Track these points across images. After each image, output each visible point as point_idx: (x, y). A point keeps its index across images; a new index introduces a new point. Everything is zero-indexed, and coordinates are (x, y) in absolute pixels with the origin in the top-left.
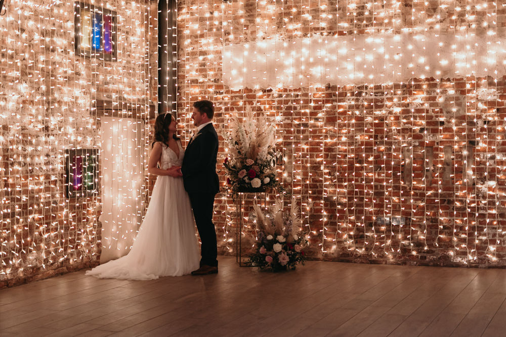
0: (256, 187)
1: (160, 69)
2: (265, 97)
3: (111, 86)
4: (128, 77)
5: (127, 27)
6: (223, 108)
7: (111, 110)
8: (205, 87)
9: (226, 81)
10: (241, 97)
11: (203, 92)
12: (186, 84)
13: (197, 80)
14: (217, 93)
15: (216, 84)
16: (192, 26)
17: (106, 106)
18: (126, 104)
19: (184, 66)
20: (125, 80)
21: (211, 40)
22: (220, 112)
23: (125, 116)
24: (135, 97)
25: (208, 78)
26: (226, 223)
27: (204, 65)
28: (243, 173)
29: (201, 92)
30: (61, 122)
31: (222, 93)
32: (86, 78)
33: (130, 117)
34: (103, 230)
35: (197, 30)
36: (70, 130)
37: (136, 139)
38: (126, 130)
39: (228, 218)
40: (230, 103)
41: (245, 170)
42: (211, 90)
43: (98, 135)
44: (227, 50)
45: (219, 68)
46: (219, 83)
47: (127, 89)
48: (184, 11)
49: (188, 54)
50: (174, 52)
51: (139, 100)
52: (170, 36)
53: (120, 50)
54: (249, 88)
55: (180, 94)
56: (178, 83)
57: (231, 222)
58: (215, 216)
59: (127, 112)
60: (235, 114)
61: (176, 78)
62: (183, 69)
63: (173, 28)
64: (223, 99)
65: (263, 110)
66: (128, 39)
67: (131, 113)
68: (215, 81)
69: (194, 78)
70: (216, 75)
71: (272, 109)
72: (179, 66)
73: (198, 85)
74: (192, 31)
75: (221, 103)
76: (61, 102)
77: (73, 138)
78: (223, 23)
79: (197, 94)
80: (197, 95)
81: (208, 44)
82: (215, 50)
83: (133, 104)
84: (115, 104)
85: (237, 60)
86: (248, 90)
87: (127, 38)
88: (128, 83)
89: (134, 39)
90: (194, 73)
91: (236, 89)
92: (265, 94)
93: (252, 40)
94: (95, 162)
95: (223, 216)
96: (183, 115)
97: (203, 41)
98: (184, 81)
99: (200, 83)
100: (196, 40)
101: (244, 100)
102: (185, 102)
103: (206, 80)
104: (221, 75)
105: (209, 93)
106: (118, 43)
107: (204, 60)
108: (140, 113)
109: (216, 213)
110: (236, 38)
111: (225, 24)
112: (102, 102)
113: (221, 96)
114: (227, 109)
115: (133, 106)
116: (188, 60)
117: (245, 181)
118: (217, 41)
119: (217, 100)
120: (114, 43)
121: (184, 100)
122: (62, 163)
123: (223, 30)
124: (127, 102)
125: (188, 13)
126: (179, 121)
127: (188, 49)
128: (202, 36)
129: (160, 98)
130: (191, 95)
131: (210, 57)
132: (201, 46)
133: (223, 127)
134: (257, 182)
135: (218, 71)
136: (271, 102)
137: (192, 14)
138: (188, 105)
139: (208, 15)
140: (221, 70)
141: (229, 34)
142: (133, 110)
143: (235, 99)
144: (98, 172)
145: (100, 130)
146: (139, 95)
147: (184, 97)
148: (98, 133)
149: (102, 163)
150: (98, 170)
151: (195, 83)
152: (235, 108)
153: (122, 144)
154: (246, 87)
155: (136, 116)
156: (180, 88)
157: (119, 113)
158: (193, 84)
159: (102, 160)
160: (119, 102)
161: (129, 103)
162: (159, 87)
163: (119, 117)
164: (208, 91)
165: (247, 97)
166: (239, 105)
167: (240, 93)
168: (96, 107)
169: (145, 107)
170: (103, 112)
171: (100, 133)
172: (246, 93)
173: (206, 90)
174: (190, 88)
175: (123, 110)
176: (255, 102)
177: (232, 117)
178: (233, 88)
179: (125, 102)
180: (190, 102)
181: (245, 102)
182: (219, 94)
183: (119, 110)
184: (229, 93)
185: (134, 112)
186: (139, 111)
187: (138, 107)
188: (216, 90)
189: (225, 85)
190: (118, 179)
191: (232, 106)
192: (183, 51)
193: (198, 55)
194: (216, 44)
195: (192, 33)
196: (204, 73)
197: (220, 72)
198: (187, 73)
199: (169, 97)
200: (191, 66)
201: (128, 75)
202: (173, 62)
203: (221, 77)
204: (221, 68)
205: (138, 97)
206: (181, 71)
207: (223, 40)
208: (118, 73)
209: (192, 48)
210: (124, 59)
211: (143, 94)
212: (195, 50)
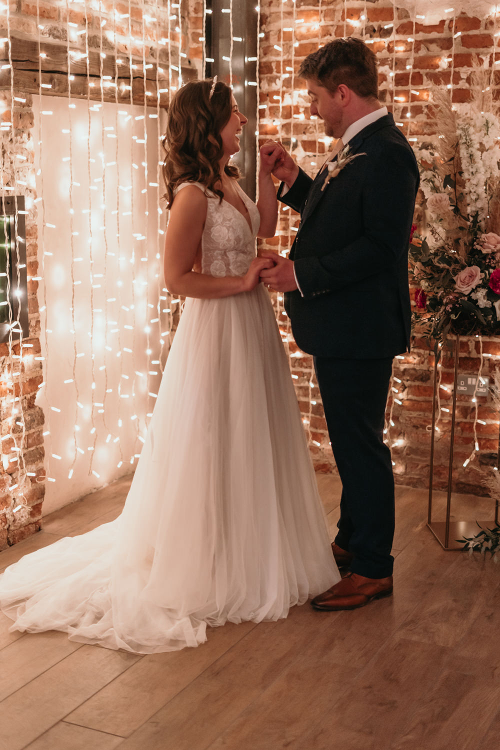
6: (392, 74)
7: (66, 74)
8: (338, 15)
10: (446, 44)
11: (333, 29)
12: (283, 9)
14: (372, 32)
15: (371, 5)
17: (47, 62)
18: (111, 59)
23: (110, 97)
24: (139, 43)
28: (472, 276)
29: (326, 32)
31: (388, 32)
33: (124, 99)
34: (45, 434)
37: (145, 164)
38: (114, 136)
40: (412, 61)
41: (476, 269)
42: (358, 23)
43: (22, 151)
46: (381, 4)
47: (118, 17)
51: (152, 52)
54: (471, 15)
55: (267, 38)
56: (262, 6)
57: (402, 396)
59: (115, 85)
60: (428, 94)
64: (390, 49)
67: (130, 88)
73: (319, 8)
75: (383, 62)
79: (316, 36)
80: (315, 40)
83: (134, 62)
84: (76, 56)
86: (467, 22)
91: (428, 18)
94: (11, 237)
96: (275, 97)
99: (324, 2)
101: (453, 50)
102: (281, 58)
105: (350, 31)
108: (154, 89)
112: (33, 47)
113: (385, 41)
114: (401, 80)
115: (133, 67)
121: (278, 54)
124: (115, 54)
126: (262, 113)
129: (212, 47)
130: (298, 39)
138: (288, 69)
142: (134, 78)
143: (428, 49)
144: (24, 266)
145: (29, 135)
146: (151, 36)
147: (279, 45)
148: (24, 146)
149: (37, 238)
150: (21, 263)
151: (308, 5)
152: (427, 74)
153: (101, 179)
154: (463, 13)
155: (143, 96)
156: (269, 19)
157: (92, 84)
158: (303, 8)
159: (36, 230)
160: (90, 52)
161: (122, 58)
162: (207, 14)
163: (91, 99)
164: (347, 26)
165: (465, 41)
166: (438, 67)
167: (442, 32)
168: (11, 62)
169: (170, 71)
170: (35, 80)
171: (30, 145)
172: (463, 30)
173: (341, 23)
174: (296, 19)
175: (103, 77)
176: (489, 57)
177: (416, 103)
178: (423, 17)
179: (111, 53)
180: (293, 58)
181: (456, 56)
182: (381, 37)
183: (91, 76)
184: (412, 33)
185: (137, 84)
186: (153, 83)
187: (147, 70)
188: (371, 24)
189: (398, 7)
190: (92, 281)
191: (417, 70)
199: (235, 43)
205: (150, 42)
211: (165, 35)
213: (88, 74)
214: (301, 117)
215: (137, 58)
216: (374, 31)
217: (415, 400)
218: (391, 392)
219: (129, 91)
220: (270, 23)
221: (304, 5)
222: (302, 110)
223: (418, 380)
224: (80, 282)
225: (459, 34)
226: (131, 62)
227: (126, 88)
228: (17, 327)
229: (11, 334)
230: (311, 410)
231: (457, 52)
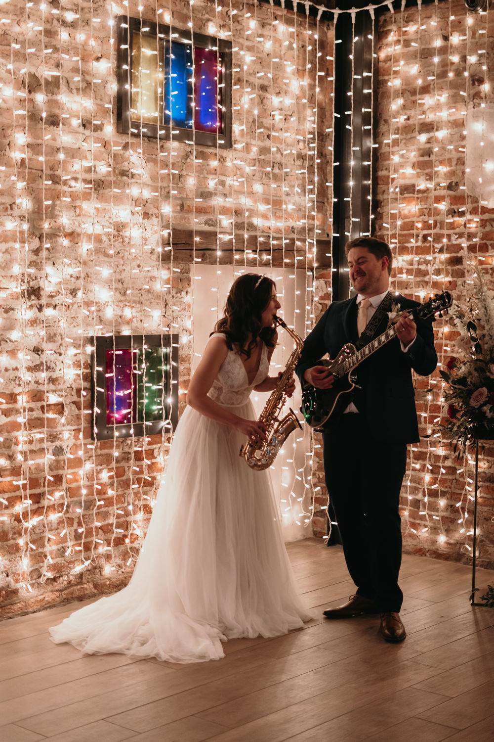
1: (338, 163)
3: (218, 201)
4: (266, 181)
5: (259, 75)
6: (465, 245)
7: (215, 250)
8: (430, 201)
9: (474, 186)
11: (426, 211)
12: (391, 196)
13: (414, 186)
14: (453, 213)
15: (451, 193)
16: (406, 69)
17: (200, 243)
18: (254, 239)
19: (387, 157)
20: (258, 188)
21: (443, 97)
22: (459, 255)
23: (253, 263)
24: (281, 224)
25: (435, 180)
26: (466, 495)
27: (428, 153)
28: (481, 394)
29: (422, 213)
30: (78, 278)
31: (464, 213)
32: (150, 182)
33: (265, 265)
35: (416, 78)
36: (103, 294)
39: (469, 484)
40: (480, 235)
41: (485, 390)
42: (443, 206)
43: (181, 303)
44: (476, 117)
45: (458, 159)
46: (459, 192)
47: (262, 208)
48: (392, 37)
49: (397, 130)
50: (366, 127)
51: (293, 230)
52: (357, 92)
53: (241, 124)
55: (378, 217)
58: (443, 477)
59: (257, 256)
60: (492, 259)
61: (369, 182)
62: (387, 162)
63: (365, 74)
64: (465, 226)
66: (265, 101)
67: (270, 257)
68: (450, 187)
69: (408, 182)
70: (452, 173)
72: (377, 157)
73: (416, 196)
74: (407, 81)
75: (461, 235)
76: (79, 235)
77: (109, 313)
78: (468, 57)
79: (414, 216)
80: (414, 219)
81: (438, 107)
82: (452, 118)
83: (274, 239)
84: (224, 238)
87: (262, 100)
88: (263, 194)
89: (281, 102)
90: (409, 171)
91: (491, 203)
94: (167, 363)
95: (461, 479)
97: (428, 101)
98: (388, 190)
99: (419, 191)
100: (414, 98)
102: (390, 233)
103: (431, 185)
104: (464, 173)
105: (437, 212)
106: (234, 108)
107: (429, 141)
108: (293, 257)
109: (444, 471)
111: (472, 59)
112: (190, 234)
113: (462, 220)
114: (472, 248)
115: (273, 242)
116: (396, 142)
117: (485, 413)
118: (455, 100)
119: (453, 229)
120: (224, 109)
121: (387, 229)
122: (77, 365)
123: (466, 74)
124: (258, 234)
125: (398, 41)
127: (397, 120)
128: (426, 90)
129: (338, 227)
130: (402, 219)
131: (441, 134)
132: (424, 113)
135: (456, 164)
137: (407, 43)
138: (394, 240)
139: (438, 43)
140: (463, 164)
141: (481, 81)
142: (274, 250)
143: (492, 226)
144: (176, 382)
145: (187, 293)
146: (292, 218)
147: (388, 223)
148: (182, 300)
149: (190, 364)
150: (174, 379)
151: (409, 193)
152: (491, 245)
155: (283, 262)
156: (382, 204)
157: (237, 257)
158: (406, 195)
159: (190, 358)
160: (236, 235)
161: (264, 236)
163: (236, 265)
164: (436, 209)
168: (171, 245)
169: (307, 243)
170: (191, 256)
171: (188, 299)
173: (431, 207)
174: (400, 203)
175: (246, 251)
177: (484, 266)
178: (486, 203)
179: (253, 233)
180: (398, 232)
182: (459, 217)
183: (236, 250)
184: (478, 214)
185: (276, 254)
186: (291, 253)
187: (285, 244)
188: (453, 207)
189: (471, 194)
191: (484, 241)
192: (389, 125)
193: (417, 133)
194: (453, 105)
195: (406, 85)
196: (428, 171)
197: (462, 167)
198: (396, 171)
199: (354, 222)
200: (402, 156)
201: (264, 176)
202: (364, 148)
203: (464, 178)
204: (464, 157)
205: (291, 223)
206: (384, 168)
207: (469, 95)
208: (238, 173)
209: (406, 117)
210: (253, 142)
211: (304, 217)
212: (411, 122)
213: (234, 249)
214: (404, 276)
215: (277, 236)
216: (455, 212)
217: (486, 498)
218: (466, 490)
219: (269, 260)
220: (383, 206)
221: (407, 193)
222: (404, 271)
223: (487, 482)
226: (271, 239)
227: (266, 257)
228: (169, 424)
229: (164, 428)
230: (409, 504)
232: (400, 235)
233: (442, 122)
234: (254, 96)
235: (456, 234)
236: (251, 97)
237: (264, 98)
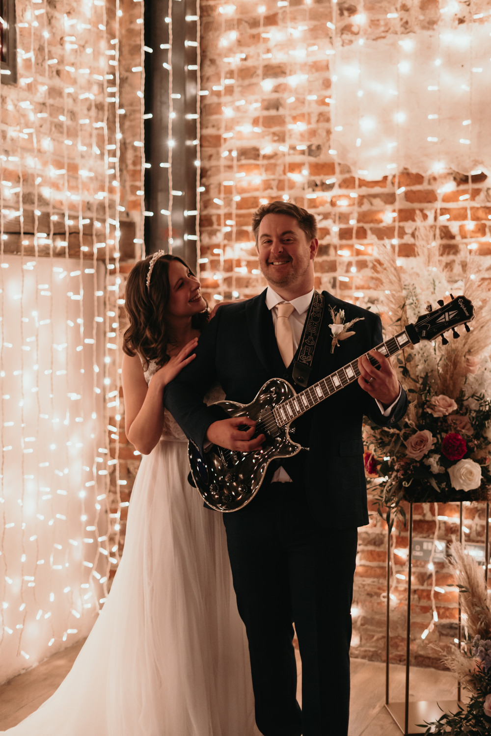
0: (466, 489)
1: (150, 116)
2: (467, 196)
4: (56, 135)
6: (335, 229)
8: (280, 169)
9: (343, 152)
10: (390, 199)
11: (274, 184)
12: (223, 163)
13: (257, 150)
14: (314, 186)
15: (312, 159)
18: (46, 216)
19: (217, 109)
20: (47, 144)
21: (298, 30)
22: (328, 242)
23: (45, 252)
24: (76, 198)
25: (289, 142)
27: (276, 105)
28: (423, 441)
29: (267, 186)
31: (331, 187)
33: (60, 254)
35: (256, 5)
37: (80, 321)
38: (48, 294)
40: (356, 215)
41: (427, 434)
42: (300, 177)
44: (346, 58)
45: (321, 114)
46: (322, 159)
47: (54, 173)
49: (231, 74)
50: (191, 68)
51: (88, 206)
52: (179, 20)
53: (27, 50)
54: (414, 171)
55: (207, 191)
56: (202, 159)
59: (49, 242)
60: (372, 248)
61: (196, 142)
62: (214, 117)
64: (333, 204)
65: (458, 238)
66: (53, 21)
67: (65, 244)
68: (310, 151)
69: (245, 144)
70: (313, 133)
71: (484, 234)
72: (206, 109)
73: (260, 162)
74: (243, 8)
75: (328, 216)
79: (257, 190)
80: (256, 194)
81: (290, 44)
82: (312, 59)
83: (70, 217)
84: (9, 215)
85: (377, 87)
86: (410, 177)
87: (50, 20)
88: (54, 153)
89: (72, 26)
90: (246, 129)
91: (371, 174)
92: (462, 187)
93: (424, 28)
96: (216, 251)
97: (273, 34)
98: (218, 154)
99: (265, 157)
100: (254, 31)
101: (398, 205)
102: (222, 212)
103: (283, 148)
104: (329, 132)
105: (292, 185)
106: (20, 26)
107: (276, 89)
108: (91, 244)
110: (374, 23)
113: (327, 196)
114: (345, 234)
115: (69, 223)
116: (229, 90)
117: (429, 467)
118: (317, 33)
120: (5, 25)
121: (218, 207)
123: (334, 1)
124: (50, 210)
126: (203, 267)
127: (231, 60)
128: (271, 20)
129: (150, 202)
130: (239, 193)
131: (294, 80)
132: (269, 51)
133: (334, 286)
134: (471, 473)
135: (318, 121)
136: (481, 214)
138: (229, 222)
140: (328, 120)
141: (352, 10)
142: (70, 234)
143: (371, 204)
146: (88, 190)
147: (219, 198)
151: (250, 158)
152: (371, 229)
153: (33, 339)
154: (406, 169)
155: (79, 251)
156: (209, 173)
157: (25, 242)
158: (244, 162)
160: (24, 210)
161: (58, 214)
162: (146, 169)
163: (24, 255)
164: (289, 180)
165: (408, 196)
166: (381, 221)
167: (385, 187)
169: (107, 225)
172: (407, 185)
173: (282, 177)
174: (237, 173)
175: (38, 235)
176: (433, 212)
177: (361, 258)
178: (366, 172)
179: (45, 210)
180: (234, 211)
181: (401, 211)
182: (323, 190)
183: (25, 233)
184: (354, 187)
185: (73, 239)
186: (89, 238)
187: (84, 226)
188: (313, 178)
189: (340, 162)
190: (23, 445)
191: (361, 225)
192: (217, 67)
193: (261, 77)
194: (312, 42)
195: (242, 13)
196: (276, 129)
197: (326, 125)
198: (228, 129)
199: (175, 197)
200: (238, 109)
201: (53, 129)
202: (188, 95)
203: (328, 140)
204: (329, 112)
205: (88, 197)
206: (210, 125)
207: (336, 29)
208: (22, 121)
209: (243, 56)
210: (40, 79)
211: (102, 189)
212: (249, 63)
213: (22, 231)
214: (243, 271)
215: (73, 213)
216: (316, 185)
217: (368, 566)
219: (64, 248)
220: (210, 176)
221: (246, 158)
222: (243, 263)
223: (371, 544)
224: (10, 448)
225: (403, 189)
226: (66, 218)
227: (62, 244)
231: (402, 207)
232: (238, 216)
233: (295, 64)
234: (43, 11)
235: (319, 214)
236: (37, 12)
237: (52, 17)
